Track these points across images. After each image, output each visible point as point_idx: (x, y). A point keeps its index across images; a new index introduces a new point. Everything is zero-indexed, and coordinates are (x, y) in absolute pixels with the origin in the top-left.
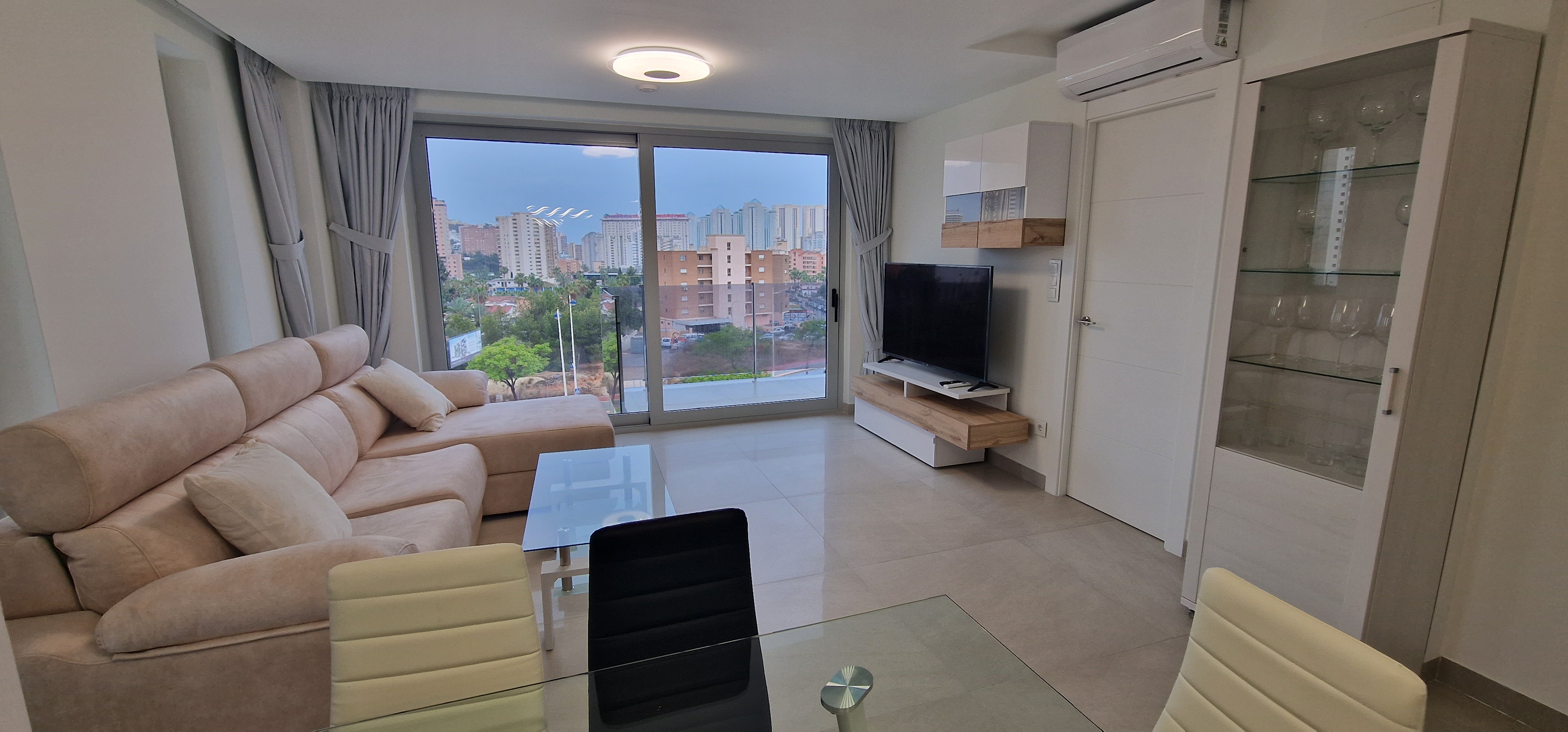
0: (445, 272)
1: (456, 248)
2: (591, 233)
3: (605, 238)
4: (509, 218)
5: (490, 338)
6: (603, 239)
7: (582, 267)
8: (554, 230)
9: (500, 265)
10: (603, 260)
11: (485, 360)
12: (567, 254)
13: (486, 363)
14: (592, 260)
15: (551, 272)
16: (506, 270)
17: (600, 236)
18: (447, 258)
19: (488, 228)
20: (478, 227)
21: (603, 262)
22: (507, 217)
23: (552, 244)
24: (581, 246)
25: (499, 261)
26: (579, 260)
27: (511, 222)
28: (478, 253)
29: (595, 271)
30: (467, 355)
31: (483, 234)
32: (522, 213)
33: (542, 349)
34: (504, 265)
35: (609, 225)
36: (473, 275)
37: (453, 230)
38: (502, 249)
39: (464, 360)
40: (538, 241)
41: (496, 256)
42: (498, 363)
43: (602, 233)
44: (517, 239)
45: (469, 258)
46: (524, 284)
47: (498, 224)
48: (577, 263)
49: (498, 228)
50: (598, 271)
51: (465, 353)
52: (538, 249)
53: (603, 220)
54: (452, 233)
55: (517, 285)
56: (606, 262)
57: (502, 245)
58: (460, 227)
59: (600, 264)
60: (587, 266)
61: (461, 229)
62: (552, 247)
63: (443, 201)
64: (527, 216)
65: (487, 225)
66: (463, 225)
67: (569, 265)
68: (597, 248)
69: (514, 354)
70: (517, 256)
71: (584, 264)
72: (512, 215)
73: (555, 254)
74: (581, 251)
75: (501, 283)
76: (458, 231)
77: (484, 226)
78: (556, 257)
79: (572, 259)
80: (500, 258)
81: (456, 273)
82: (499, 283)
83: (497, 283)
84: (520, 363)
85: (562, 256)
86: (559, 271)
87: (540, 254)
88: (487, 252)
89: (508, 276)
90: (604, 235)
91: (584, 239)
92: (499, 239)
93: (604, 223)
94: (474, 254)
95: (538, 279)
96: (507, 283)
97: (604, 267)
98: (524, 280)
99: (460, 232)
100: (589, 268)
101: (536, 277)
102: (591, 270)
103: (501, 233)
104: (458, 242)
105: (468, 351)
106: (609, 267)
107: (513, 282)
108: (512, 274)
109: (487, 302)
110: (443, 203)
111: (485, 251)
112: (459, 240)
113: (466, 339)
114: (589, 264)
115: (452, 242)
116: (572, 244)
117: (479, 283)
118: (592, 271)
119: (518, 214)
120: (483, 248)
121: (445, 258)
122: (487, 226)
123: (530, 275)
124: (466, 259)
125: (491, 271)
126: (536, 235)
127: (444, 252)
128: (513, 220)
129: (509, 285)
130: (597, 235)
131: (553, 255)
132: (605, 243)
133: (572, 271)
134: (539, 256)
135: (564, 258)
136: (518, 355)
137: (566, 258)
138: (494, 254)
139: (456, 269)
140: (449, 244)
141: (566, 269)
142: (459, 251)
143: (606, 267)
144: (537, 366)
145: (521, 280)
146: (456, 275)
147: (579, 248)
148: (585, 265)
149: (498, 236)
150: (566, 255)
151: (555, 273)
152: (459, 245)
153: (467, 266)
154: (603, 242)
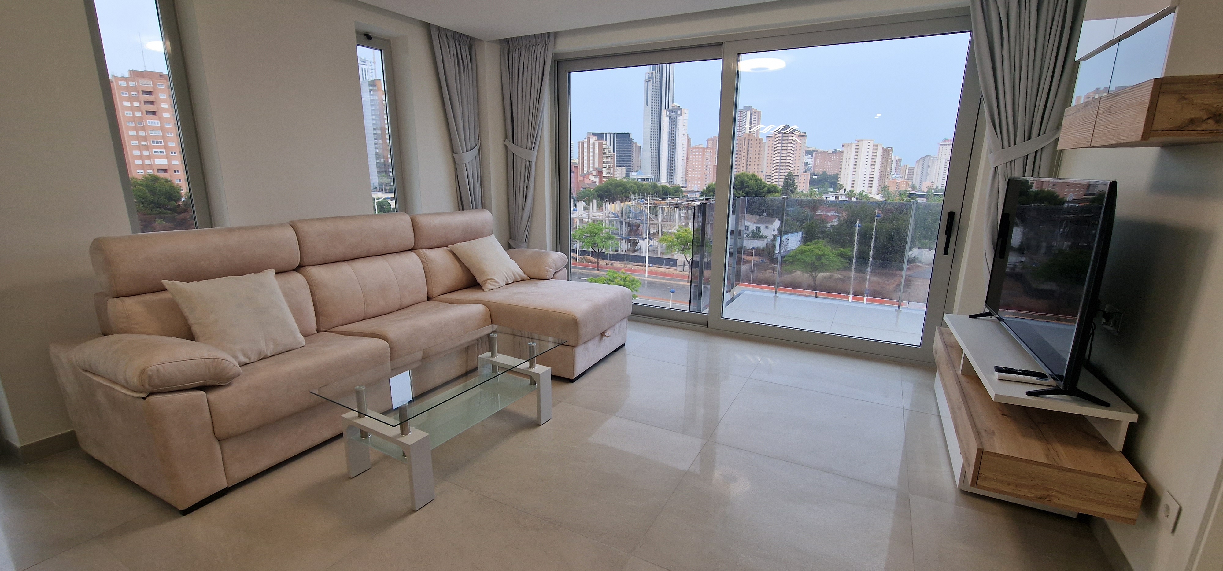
0: (795, 187)
1: (809, 169)
2: (927, 156)
3: (939, 160)
4: (853, 144)
5: (807, 238)
6: (938, 162)
7: (910, 186)
8: (891, 154)
9: (838, 182)
10: (933, 181)
11: (798, 255)
12: (899, 174)
13: (798, 258)
14: (922, 181)
15: (880, 189)
16: (842, 187)
17: (935, 159)
18: (799, 176)
19: (835, 153)
20: (828, 152)
21: (933, 183)
22: (851, 144)
23: (887, 166)
24: (914, 168)
25: (838, 179)
26: (910, 181)
27: (854, 147)
28: (824, 173)
29: (922, 190)
30: (788, 249)
31: (831, 158)
32: (865, 140)
33: (844, 252)
34: (841, 183)
35: (946, 148)
36: (816, 190)
37: (809, 155)
38: (843, 170)
39: (785, 253)
40: (874, 164)
41: (837, 175)
42: (806, 259)
43: (937, 156)
44: (856, 162)
45: (816, 177)
46: (853, 198)
47: (843, 149)
48: (907, 183)
49: (842, 152)
50: (926, 190)
51: (787, 248)
52: (873, 170)
53: (941, 145)
54: (808, 157)
55: (847, 199)
56: (936, 182)
57: (843, 167)
58: (814, 153)
59: (929, 184)
60: (916, 185)
61: (815, 154)
62: (886, 169)
63: (805, 133)
64: (869, 142)
65: (836, 150)
66: (817, 151)
67: (898, 184)
68: (929, 169)
69: (820, 253)
70: (854, 176)
71: (914, 183)
72: (857, 142)
73: (888, 175)
74: (913, 173)
75: (834, 197)
76: (812, 156)
77: (833, 152)
78: (887, 177)
79: (903, 179)
80: (840, 177)
81: (803, 188)
82: (833, 197)
83: (831, 197)
84: (823, 261)
85: (894, 176)
86: (886, 189)
87: (873, 174)
88: (831, 172)
89: (842, 191)
90: (940, 157)
91: (918, 162)
92: (841, 161)
93: (941, 147)
94: (821, 173)
95: (866, 195)
96: (840, 197)
97: (932, 187)
98: (853, 195)
99: (814, 157)
100: (917, 187)
101: (865, 193)
102: (918, 189)
103: (845, 156)
104: (811, 164)
105: (789, 247)
106: (937, 188)
107: (845, 197)
108: (845, 189)
109: (820, 211)
110: (804, 135)
111: (829, 171)
112: (812, 163)
113: (789, 238)
114: (919, 184)
115: (806, 164)
116: (906, 166)
117: (817, 196)
118: (920, 190)
119: (862, 141)
120: (828, 169)
121: (798, 176)
122: (835, 152)
123: (861, 192)
124: (814, 177)
125: (831, 187)
126: (874, 159)
127: (798, 171)
128: (856, 146)
129: (840, 199)
130: (932, 158)
131: (885, 176)
132: (939, 166)
133: (900, 189)
134: (872, 176)
135: (896, 178)
136: (823, 255)
137: (897, 179)
138: (837, 174)
139: (804, 185)
140: (803, 165)
141: (895, 188)
142: (811, 171)
143: (935, 187)
144: (837, 265)
145: (851, 195)
146: (803, 189)
147: (912, 170)
148: (913, 185)
149: (842, 159)
150: (898, 176)
151: (882, 191)
152: (811, 167)
153: (812, 182)
154: (937, 164)
